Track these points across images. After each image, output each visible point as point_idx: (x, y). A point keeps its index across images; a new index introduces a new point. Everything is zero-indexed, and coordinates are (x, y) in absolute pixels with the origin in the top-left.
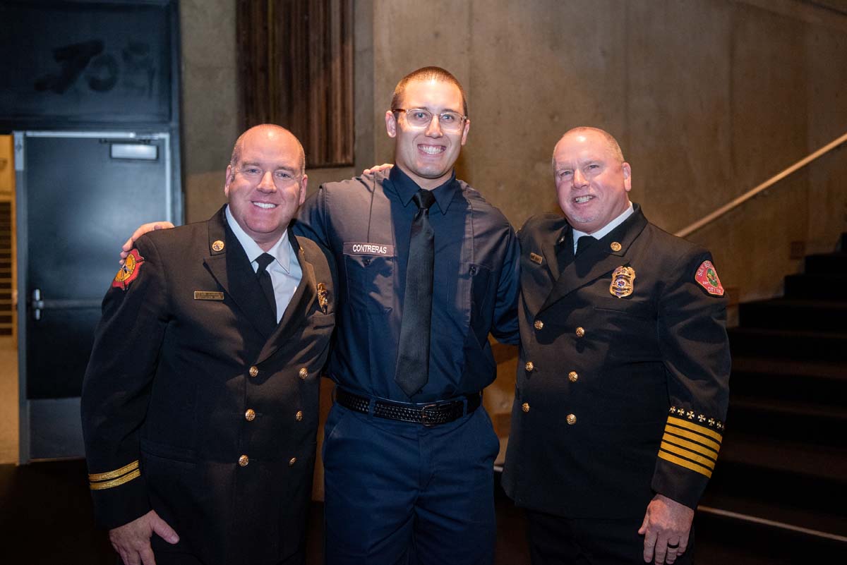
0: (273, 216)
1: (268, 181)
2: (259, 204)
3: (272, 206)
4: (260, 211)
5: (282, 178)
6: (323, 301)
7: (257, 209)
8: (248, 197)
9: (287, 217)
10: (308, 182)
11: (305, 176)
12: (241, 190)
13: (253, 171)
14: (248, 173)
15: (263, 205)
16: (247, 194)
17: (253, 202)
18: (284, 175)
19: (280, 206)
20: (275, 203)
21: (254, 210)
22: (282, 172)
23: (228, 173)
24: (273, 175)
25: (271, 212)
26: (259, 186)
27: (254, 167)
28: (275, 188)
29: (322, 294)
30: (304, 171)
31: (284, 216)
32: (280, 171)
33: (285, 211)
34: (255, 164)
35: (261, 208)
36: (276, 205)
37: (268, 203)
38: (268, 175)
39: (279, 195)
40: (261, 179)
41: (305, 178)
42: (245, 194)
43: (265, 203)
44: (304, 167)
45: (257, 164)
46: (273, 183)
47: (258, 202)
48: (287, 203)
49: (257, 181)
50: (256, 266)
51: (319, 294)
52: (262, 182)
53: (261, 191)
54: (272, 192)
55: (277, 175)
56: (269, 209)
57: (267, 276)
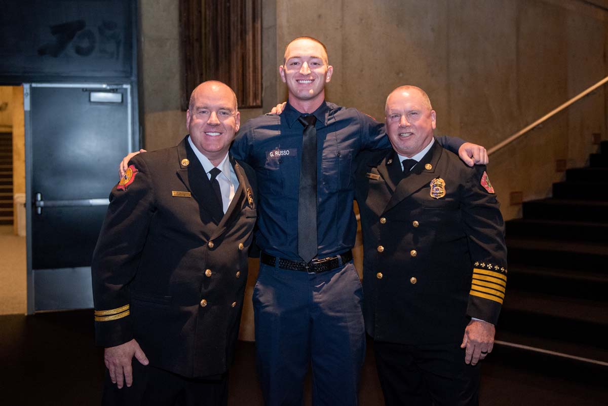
0: (219, 140)
1: (214, 119)
2: (210, 134)
3: (218, 134)
4: (211, 138)
5: (223, 115)
6: (250, 200)
7: (208, 137)
8: (202, 129)
9: (228, 141)
10: (240, 117)
11: (238, 112)
12: (197, 125)
13: (204, 112)
14: (201, 114)
15: (212, 134)
16: (202, 128)
17: (205, 133)
18: (224, 113)
19: (223, 134)
20: (220, 132)
21: (207, 137)
22: (223, 112)
23: (188, 115)
24: (217, 113)
25: (217, 138)
26: (209, 122)
27: (204, 110)
28: (219, 122)
29: (250, 195)
30: (237, 109)
31: (226, 140)
32: (221, 110)
33: (227, 138)
34: (204, 108)
35: (211, 136)
36: (221, 133)
37: (215, 132)
38: (214, 114)
39: (222, 126)
40: (210, 116)
41: (238, 114)
42: (200, 128)
43: (213, 132)
44: (237, 107)
45: (206, 108)
46: (217, 119)
47: (209, 132)
48: (228, 131)
49: (206, 119)
50: (209, 176)
51: (248, 195)
52: (210, 119)
53: (210, 125)
54: (217, 125)
55: (220, 113)
56: (216, 136)
57: (217, 183)
